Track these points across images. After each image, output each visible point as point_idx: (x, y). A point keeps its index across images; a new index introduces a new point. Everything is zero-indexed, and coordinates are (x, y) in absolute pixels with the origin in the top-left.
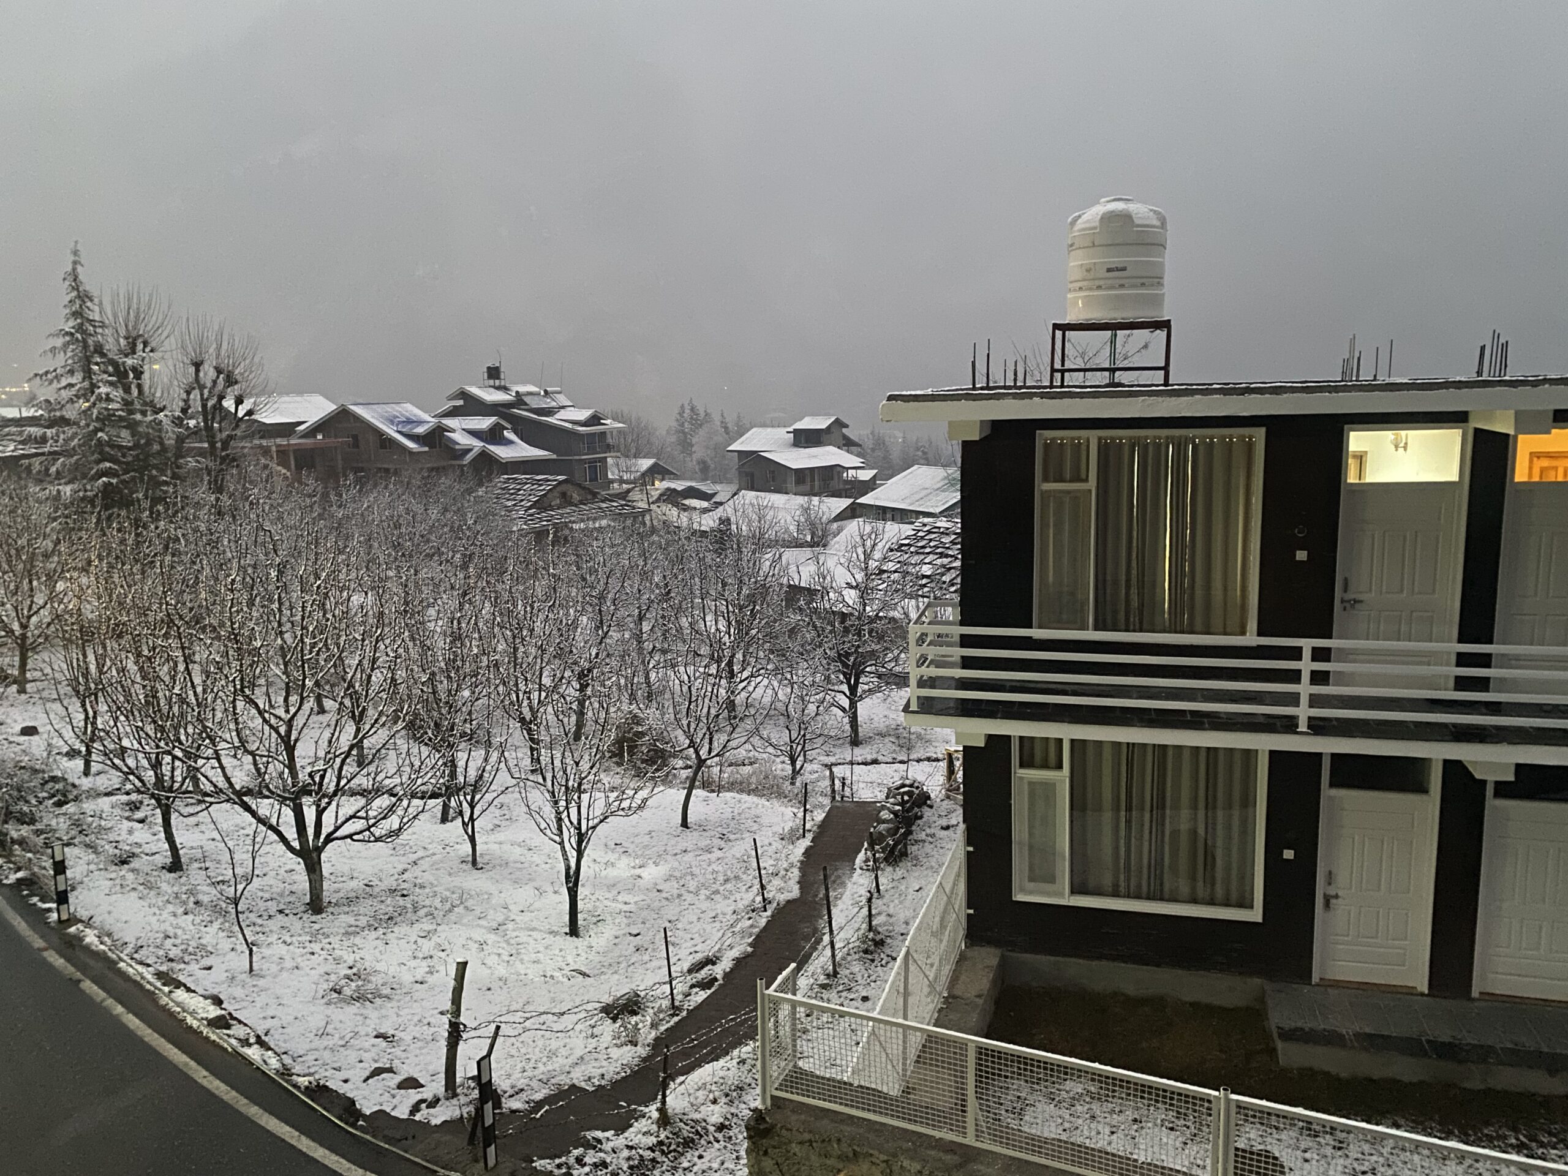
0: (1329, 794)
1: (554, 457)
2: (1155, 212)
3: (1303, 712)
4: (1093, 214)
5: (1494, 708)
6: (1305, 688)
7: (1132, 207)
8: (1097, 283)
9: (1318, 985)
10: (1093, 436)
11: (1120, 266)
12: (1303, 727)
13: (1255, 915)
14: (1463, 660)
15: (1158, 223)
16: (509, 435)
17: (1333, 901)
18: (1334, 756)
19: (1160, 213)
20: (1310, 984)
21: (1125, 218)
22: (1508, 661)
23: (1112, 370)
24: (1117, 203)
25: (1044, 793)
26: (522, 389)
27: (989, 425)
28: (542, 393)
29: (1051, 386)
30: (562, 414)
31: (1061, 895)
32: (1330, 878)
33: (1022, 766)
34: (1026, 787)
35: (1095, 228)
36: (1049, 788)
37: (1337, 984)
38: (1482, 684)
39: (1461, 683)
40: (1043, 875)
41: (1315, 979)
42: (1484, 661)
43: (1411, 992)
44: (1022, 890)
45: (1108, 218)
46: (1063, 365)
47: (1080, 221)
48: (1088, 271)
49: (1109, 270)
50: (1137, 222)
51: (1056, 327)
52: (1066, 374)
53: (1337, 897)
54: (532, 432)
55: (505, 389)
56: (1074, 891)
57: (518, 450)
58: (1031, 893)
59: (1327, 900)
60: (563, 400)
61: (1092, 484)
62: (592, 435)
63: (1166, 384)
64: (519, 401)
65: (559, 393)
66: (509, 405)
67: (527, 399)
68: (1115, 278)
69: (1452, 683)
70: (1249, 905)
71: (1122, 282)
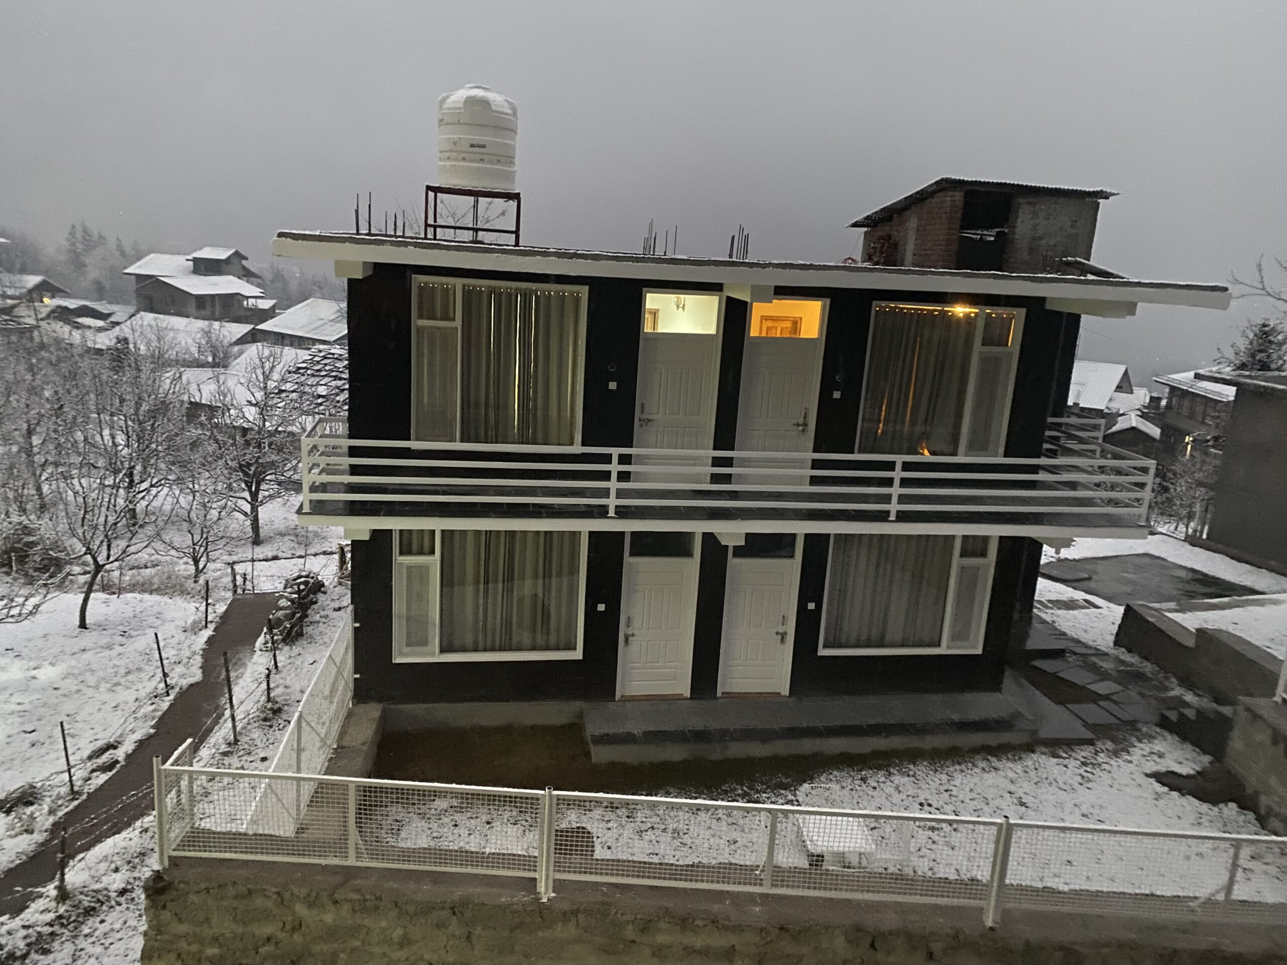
0: (629, 561)
2: (508, 102)
3: (612, 502)
4: (460, 96)
5: (734, 495)
6: (613, 485)
7: (491, 96)
8: (462, 155)
9: (619, 701)
10: (459, 283)
11: (480, 143)
12: (611, 513)
13: (577, 654)
14: (717, 462)
15: (509, 111)
17: (630, 639)
18: (634, 534)
19: (512, 104)
20: (615, 701)
21: (484, 103)
22: (745, 462)
23: (476, 230)
24: (478, 90)
25: (419, 575)
27: (371, 267)
29: (426, 238)
31: (431, 654)
32: (629, 622)
33: (402, 553)
34: (405, 571)
35: (460, 108)
36: (424, 570)
37: (632, 698)
38: (727, 479)
39: (716, 478)
40: (418, 640)
41: (618, 696)
42: (728, 462)
43: (679, 698)
44: (401, 654)
45: (471, 101)
46: (435, 221)
47: (447, 101)
48: (455, 144)
49: (472, 146)
50: (494, 108)
51: (429, 188)
52: (438, 230)
53: (633, 635)
56: (443, 650)
58: (407, 655)
59: (627, 640)
61: (458, 323)
63: (517, 244)
68: (476, 153)
69: (709, 478)
70: (572, 647)
71: (482, 157)
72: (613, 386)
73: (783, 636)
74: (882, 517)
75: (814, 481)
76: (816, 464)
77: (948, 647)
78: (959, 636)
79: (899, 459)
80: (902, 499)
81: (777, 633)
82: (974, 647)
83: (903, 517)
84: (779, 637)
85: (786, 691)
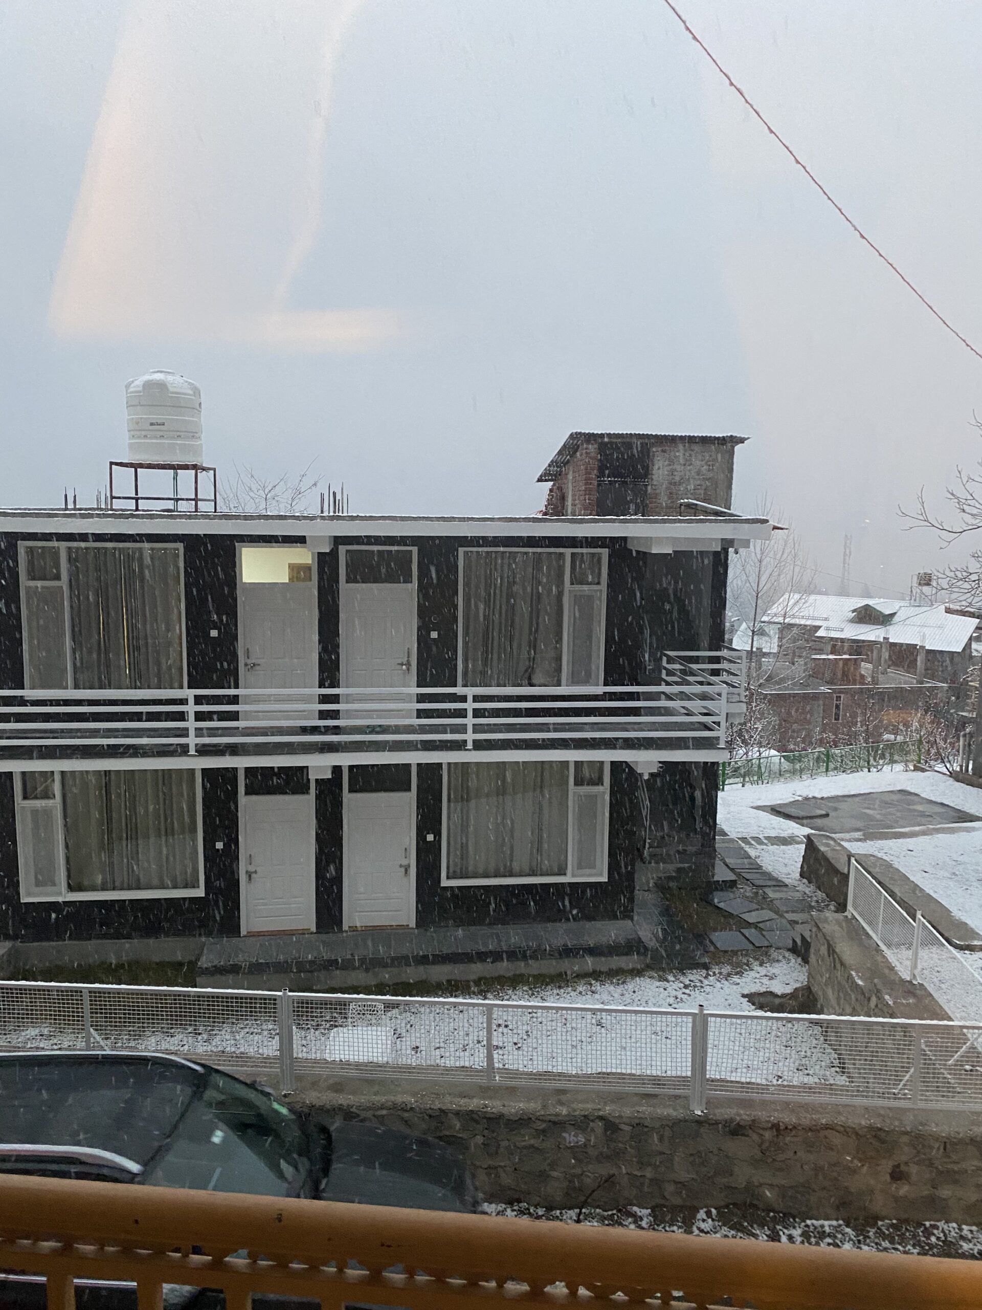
0: (243, 800)
2: (189, 383)
4: (140, 382)
7: (170, 378)
8: (144, 433)
9: (245, 936)
10: (63, 545)
11: (159, 422)
12: (192, 751)
13: (200, 892)
14: (324, 699)
15: (191, 392)
17: (253, 876)
18: (248, 770)
19: (193, 384)
20: (240, 937)
21: (162, 386)
22: (350, 698)
24: (159, 374)
25: (41, 819)
31: (59, 893)
33: (25, 797)
34: (29, 814)
35: (140, 392)
36: (47, 812)
37: (259, 934)
38: (335, 715)
39: (323, 715)
40: (45, 879)
41: (243, 932)
42: (335, 699)
43: (303, 932)
44: (29, 894)
45: (148, 385)
46: (137, 493)
47: (132, 385)
48: (137, 423)
49: (152, 424)
50: (171, 389)
51: (111, 463)
53: (256, 872)
56: (71, 888)
58: (34, 895)
59: (249, 875)
61: (64, 582)
68: (156, 430)
69: (317, 716)
70: (195, 885)
71: (162, 433)
72: (214, 633)
73: (407, 869)
74: (460, 746)
75: (420, 714)
76: (421, 698)
77: (573, 876)
78: (584, 863)
79: (470, 692)
80: (477, 729)
81: (401, 866)
82: (601, 875)
83: (479, 745)
84: (403, 870)
85: (413, 924)
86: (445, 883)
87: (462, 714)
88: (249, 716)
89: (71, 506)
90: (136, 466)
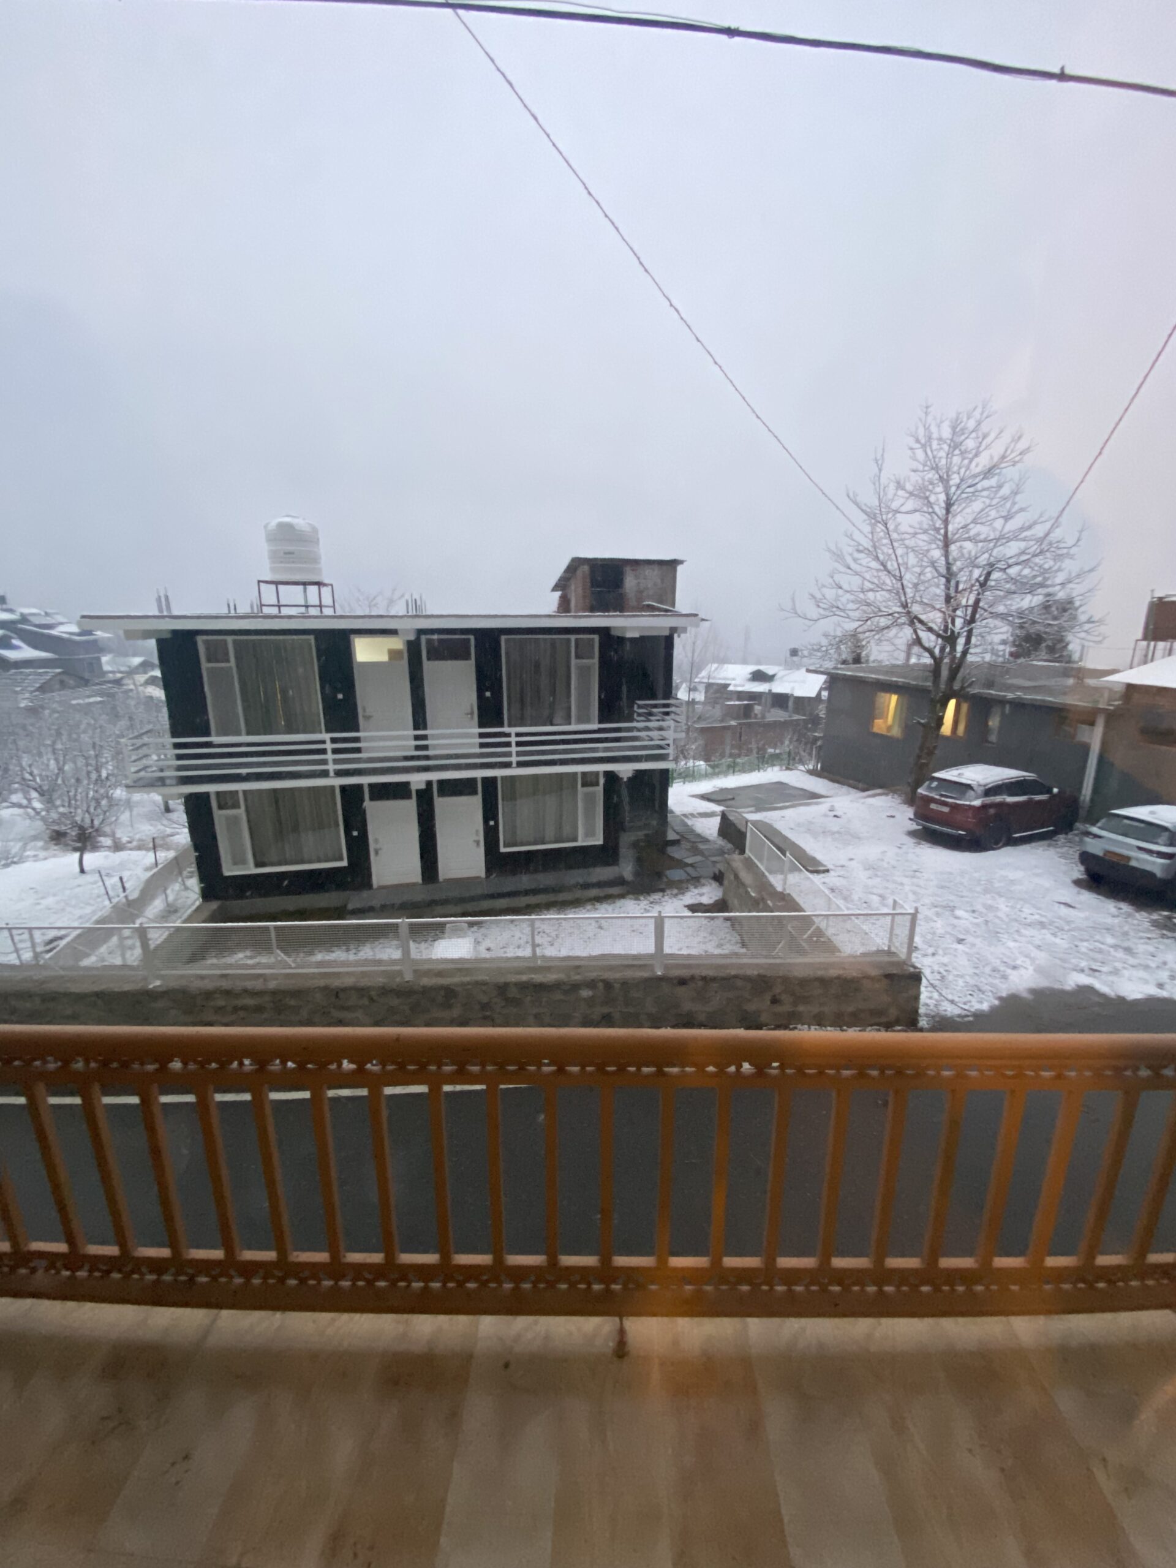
0: (367, 804)
1: (57, 657)
2: (309, 524)
4: (273, 524)
5: (427, 758)
7: (295, 521)
8: (280, 558)
9: (375, 888)
10: (230, 639)
11: (290, 551)
12: (332, 774)
13: (344, 863)
14: (417, 738)
15: (311, 530)
16: (16, 642)
17: (380, 852)
18: (371, 785)
19: (312, 525)
21: (290, 526)
22: (435, 737)
24: (287, 518)
25: (233, 822)
26: (26, 611)
27: (171, 632)
28: (43, 613)
30: (62, 628)
31: (249, 869)
32: (376, 841)
33: (220, 807)
34: (223, 820)
35: (275, 530)
36: (235, 819)
37: (385, 887)
38: (426, 748)
39: (417, 748)
40: (239, 861)
41: (374, 886)
42: (425, 737)
43: (414, 885)
44: (228, 870)
45: (280, 526)
47: (269, 526)
48: (274, 551)
49: (286, 553)
50: (297, 528)
51: (259, 582)
53: (380, 849)
54: (35, 640)
55: (11, 611)
56: (258, 865)
57: (27, 652)
58: (232, 871)
59: (377, 852)
60: (60, 619)
61: (233, 663)
62: (87, 642)
64: (24, 619)
65: (57, 614)
66: (13, 622)
67: (31, 618)
68: (289, 558)
69: (413, 749)
70: (341, 859)
71: (293, 560)
72: (341, 696)
73: (478, 843)
74: (508, 765)
75: (482, 745)
76: (481, 735)
77: (583, 841)
78: (590, 833)
79: (513, 730)
80: (518, 754)
81: (474, 841)
82: (598, 840)
83: (520, 764)
84: (476, 844)
85: (483, 874)
86: (503, 850)
87: (508, 744)
88: (368, 750)
89: (232, 611)
90: (277, 583)
